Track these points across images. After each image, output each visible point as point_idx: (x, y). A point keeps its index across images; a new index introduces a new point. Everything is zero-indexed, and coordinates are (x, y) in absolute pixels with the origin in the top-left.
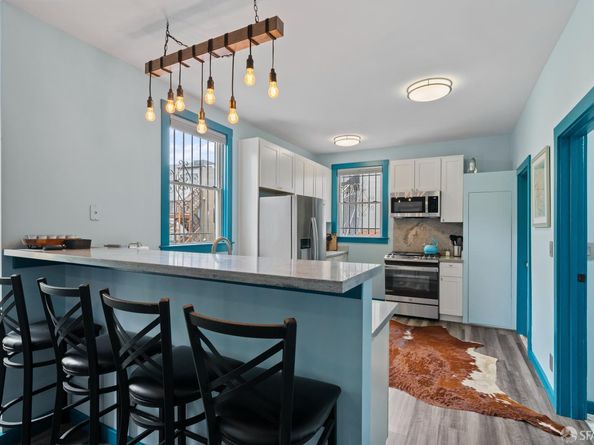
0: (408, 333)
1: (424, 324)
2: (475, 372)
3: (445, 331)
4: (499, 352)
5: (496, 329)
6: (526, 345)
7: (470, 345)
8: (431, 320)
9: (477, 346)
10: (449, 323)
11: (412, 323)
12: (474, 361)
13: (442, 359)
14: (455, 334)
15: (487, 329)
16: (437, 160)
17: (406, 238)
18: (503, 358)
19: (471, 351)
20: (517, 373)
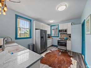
0: (60, 53)
1: (64, 51)
2: (71, 65)
3: (67, 53)
4: (78, 59)
5: (77, 53)
6: (84, 58)
7: (72, 57)
8: (65, 50)
9: (73, 57)
10: (68, 51)
11: (62, 51)
12: (72, 61)
13: (65, 60)
14: (69, 54)
15: (75, 53)
16: (66, 24)
17: (62, 36)
18: (78, 61)
19: (71, 58)
20: (82, 66)
